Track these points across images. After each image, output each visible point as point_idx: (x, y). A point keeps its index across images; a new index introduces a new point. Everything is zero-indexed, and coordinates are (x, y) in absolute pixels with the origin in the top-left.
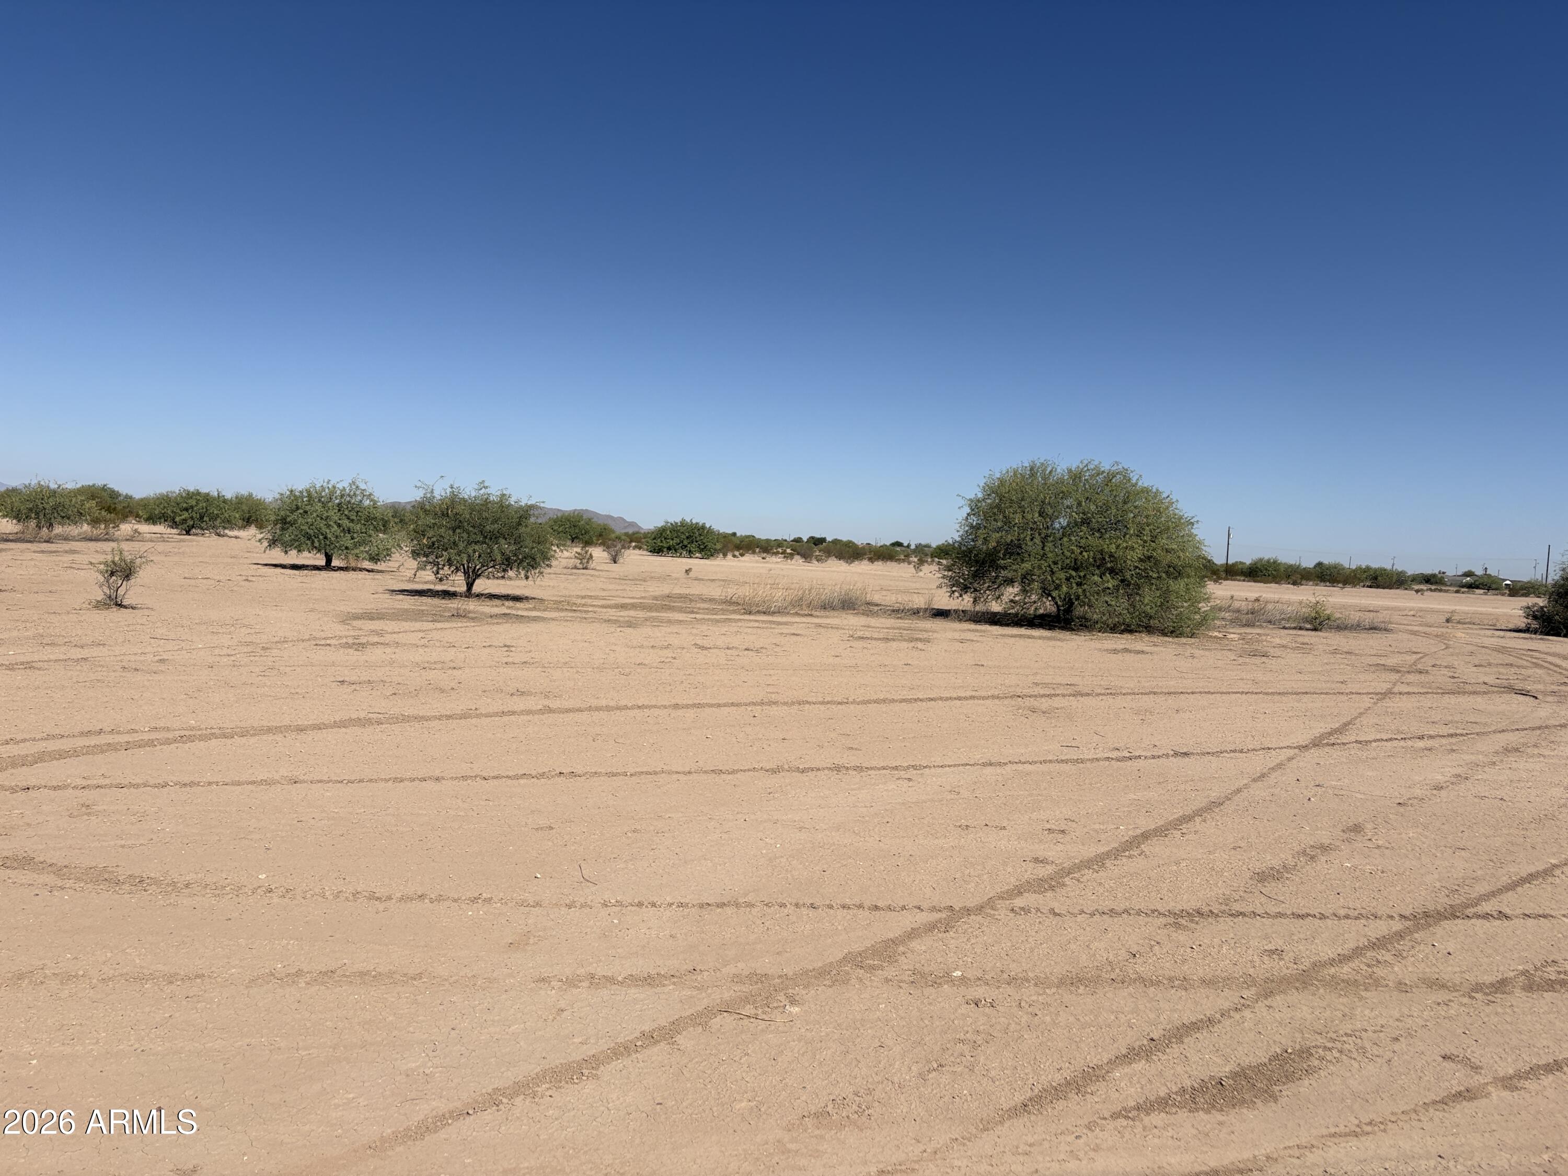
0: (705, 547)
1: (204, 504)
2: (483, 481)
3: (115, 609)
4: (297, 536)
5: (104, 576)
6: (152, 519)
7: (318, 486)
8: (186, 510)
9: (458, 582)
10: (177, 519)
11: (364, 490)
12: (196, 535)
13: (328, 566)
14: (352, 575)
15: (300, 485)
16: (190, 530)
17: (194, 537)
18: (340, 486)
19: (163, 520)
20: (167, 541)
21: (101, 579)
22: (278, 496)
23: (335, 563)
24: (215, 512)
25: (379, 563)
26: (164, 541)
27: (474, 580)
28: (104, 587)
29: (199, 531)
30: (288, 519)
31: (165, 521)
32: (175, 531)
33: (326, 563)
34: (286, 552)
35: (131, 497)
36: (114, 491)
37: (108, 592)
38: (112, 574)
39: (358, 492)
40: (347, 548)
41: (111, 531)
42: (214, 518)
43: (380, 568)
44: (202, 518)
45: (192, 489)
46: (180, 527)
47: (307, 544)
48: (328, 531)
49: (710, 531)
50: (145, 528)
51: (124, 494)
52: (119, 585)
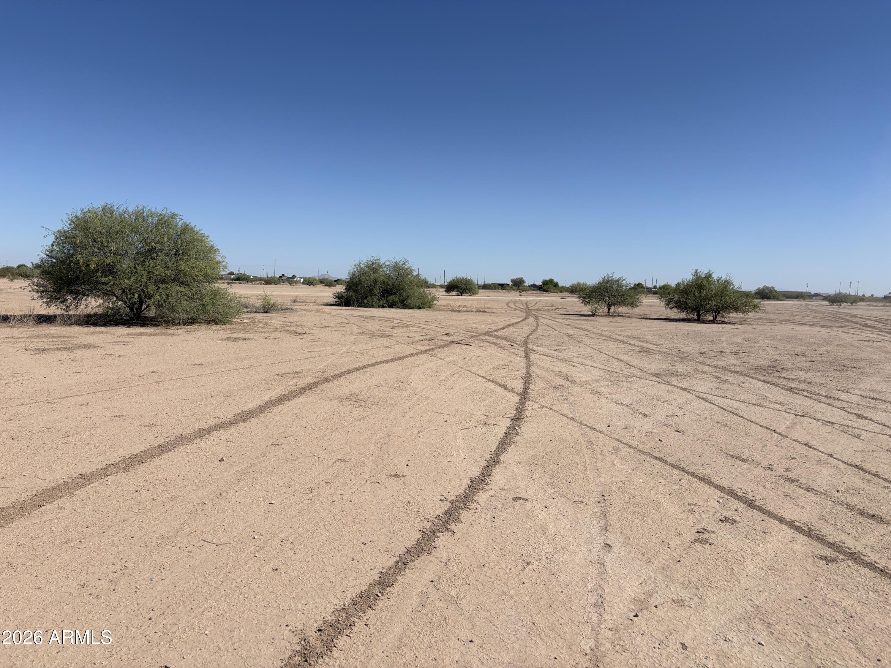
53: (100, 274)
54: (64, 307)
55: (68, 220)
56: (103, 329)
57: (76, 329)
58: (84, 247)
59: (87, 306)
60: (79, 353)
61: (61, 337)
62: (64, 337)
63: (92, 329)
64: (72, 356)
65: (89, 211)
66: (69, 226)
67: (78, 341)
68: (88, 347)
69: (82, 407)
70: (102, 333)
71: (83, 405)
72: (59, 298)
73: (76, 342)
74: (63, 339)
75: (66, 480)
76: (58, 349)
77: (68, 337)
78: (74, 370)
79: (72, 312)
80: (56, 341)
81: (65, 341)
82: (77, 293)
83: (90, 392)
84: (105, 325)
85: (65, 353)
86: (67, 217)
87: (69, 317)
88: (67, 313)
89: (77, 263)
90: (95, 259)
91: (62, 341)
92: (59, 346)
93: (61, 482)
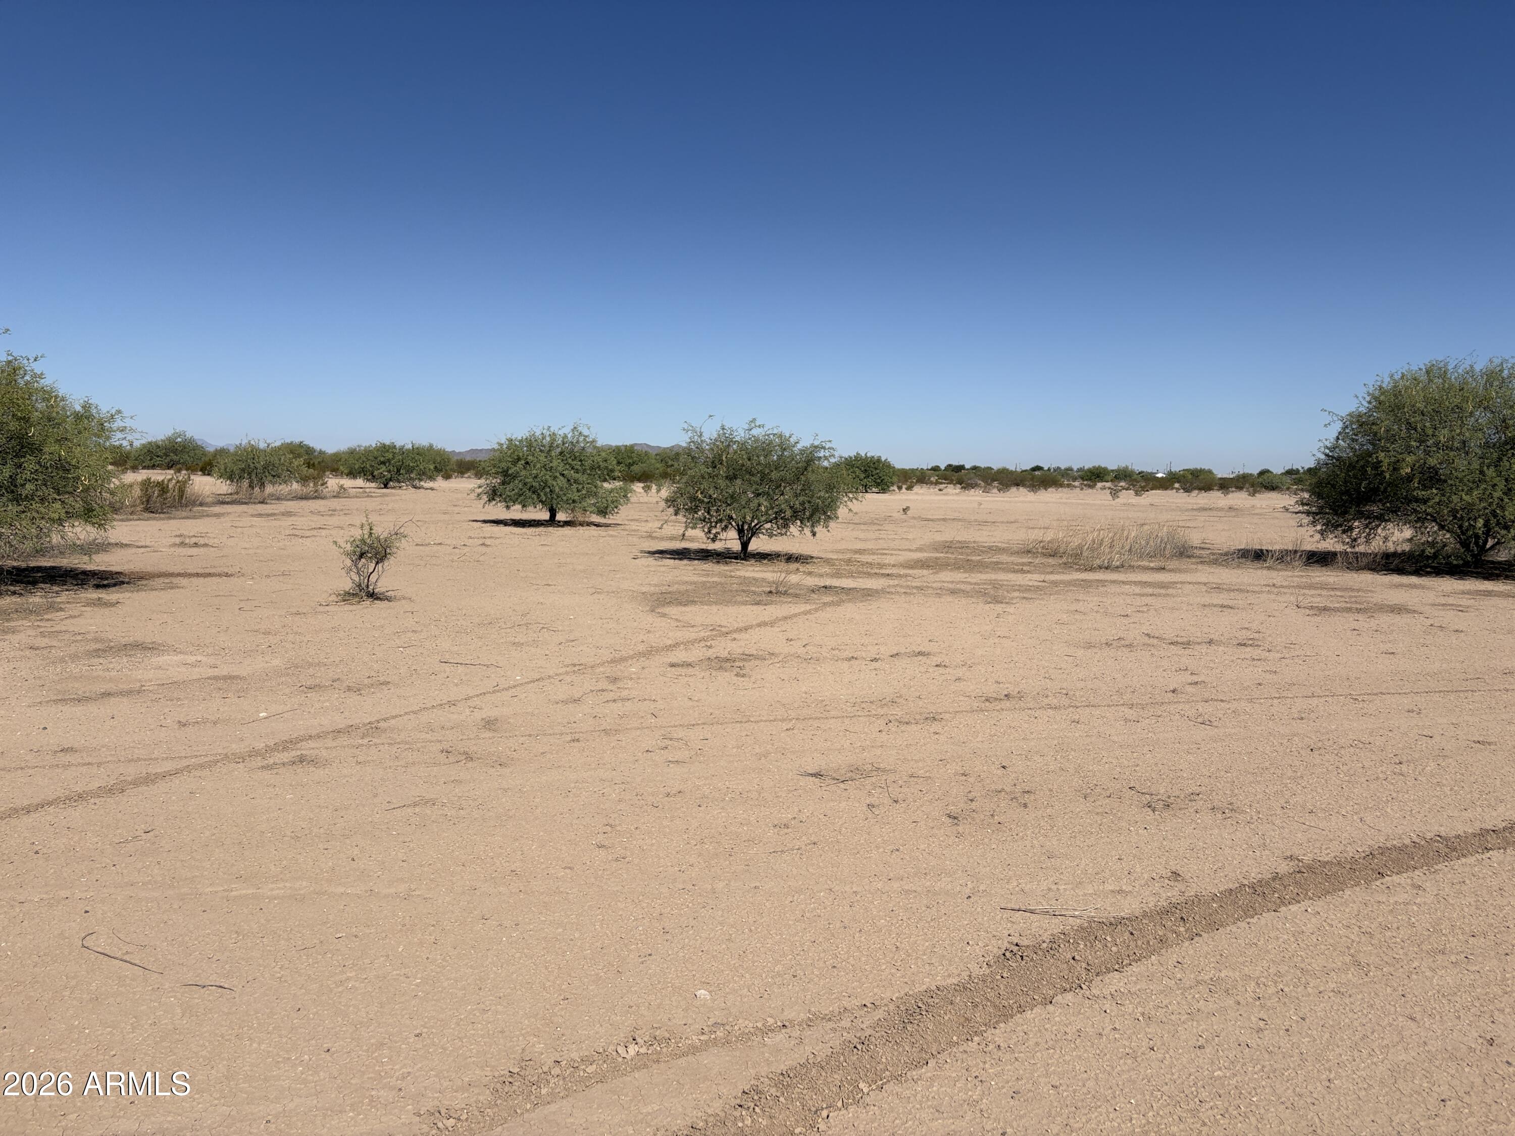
0: (882, 481)
1: (400, 457)
2: (754, 419)
3: (368, 602)
4: (521, 490)
5: (350, 558)
6: (352, 474)
7: (538, 433)
8: (383, 463)
9: (730, 540)
10: (376, 473)
11: (586, 437)
12: (394, 488)
13: (552, 522)
14: (581, 530)
15: (520, 432)
16: (387, 484)
17: (393, 491)
18: (561, 432)
19: (362, 474)
20: (372, 496)
21: (348, 562)
22: (496, 447)
23: (561, 516)
24: (411, 465)
25: (607, 516)
26: (368, 496)
27: (750, 539)
28: (352, 573)
29: (397, 484)
30: (510, 472)
31: (365, 475)
32: (373, 485)
33: (550, 517)
34: (508, 507)
35: (324, 453)
36: (309, 448)
37: (357, 579)
38: (362, 555)
39: (581, 439)
40: (574, 501)
41: (320, 488)
42: (410, 470)
43: (609, 522)
44: (398, 471)
45: (387, 443)
46: (378, 480)
47: (533, 499)
48: (554, 483)
49: (887, 465)
50: (347, 482)
51: (318, 450)
52: (371, 571)
53: (1416, 485)
54: (1347, 540)
55: (1366, 396)
56: (1414, 579)
57: (1367, 578)
58: (1392, 439)
59: (1386, 539)
60: (1385, 619)
61: (1346, 589)
62: (1352, 590)
63: (1396, 579)
64: (1373, 623)
65: (1403, 376)
66: (1367, 405)
67: (1377, 598)
68: (1397, 609)
69: (1411, 714)
70: (1414, 586)
71: (1413, 711)
72: (1341, 525)
73: (1374, 600)
74: (1351, 594)
75: (1415, 839)
76: (1349, 610)
77: (1358, 590)
78: (1383, 647)
79: (1361, 549)
80: (1342, 596)
81: (1356, 597)
82: (1369, 516)
83: (1419, 690)
84: (1417, 572)
85: (1360, 617)
86: (1365, 390)
87: (1357, 556)
88: (1353, 550)
89: (1377, 465)
90: (1410, 459)
91: (1351, 597)
92: (1348, 605)
93: (1407, 841)
